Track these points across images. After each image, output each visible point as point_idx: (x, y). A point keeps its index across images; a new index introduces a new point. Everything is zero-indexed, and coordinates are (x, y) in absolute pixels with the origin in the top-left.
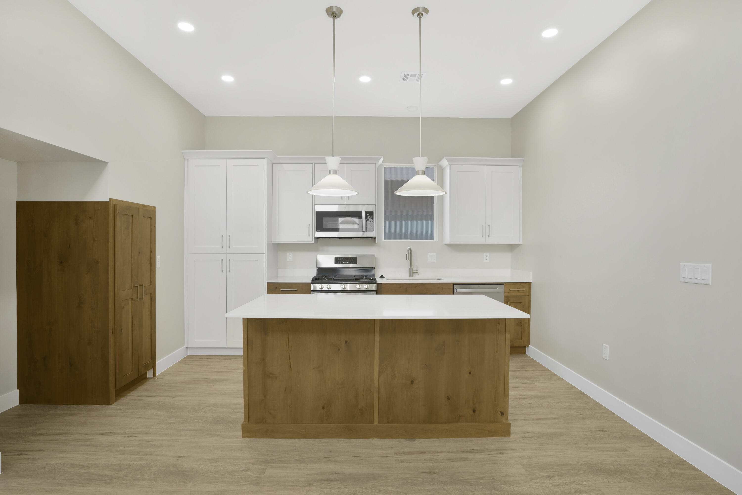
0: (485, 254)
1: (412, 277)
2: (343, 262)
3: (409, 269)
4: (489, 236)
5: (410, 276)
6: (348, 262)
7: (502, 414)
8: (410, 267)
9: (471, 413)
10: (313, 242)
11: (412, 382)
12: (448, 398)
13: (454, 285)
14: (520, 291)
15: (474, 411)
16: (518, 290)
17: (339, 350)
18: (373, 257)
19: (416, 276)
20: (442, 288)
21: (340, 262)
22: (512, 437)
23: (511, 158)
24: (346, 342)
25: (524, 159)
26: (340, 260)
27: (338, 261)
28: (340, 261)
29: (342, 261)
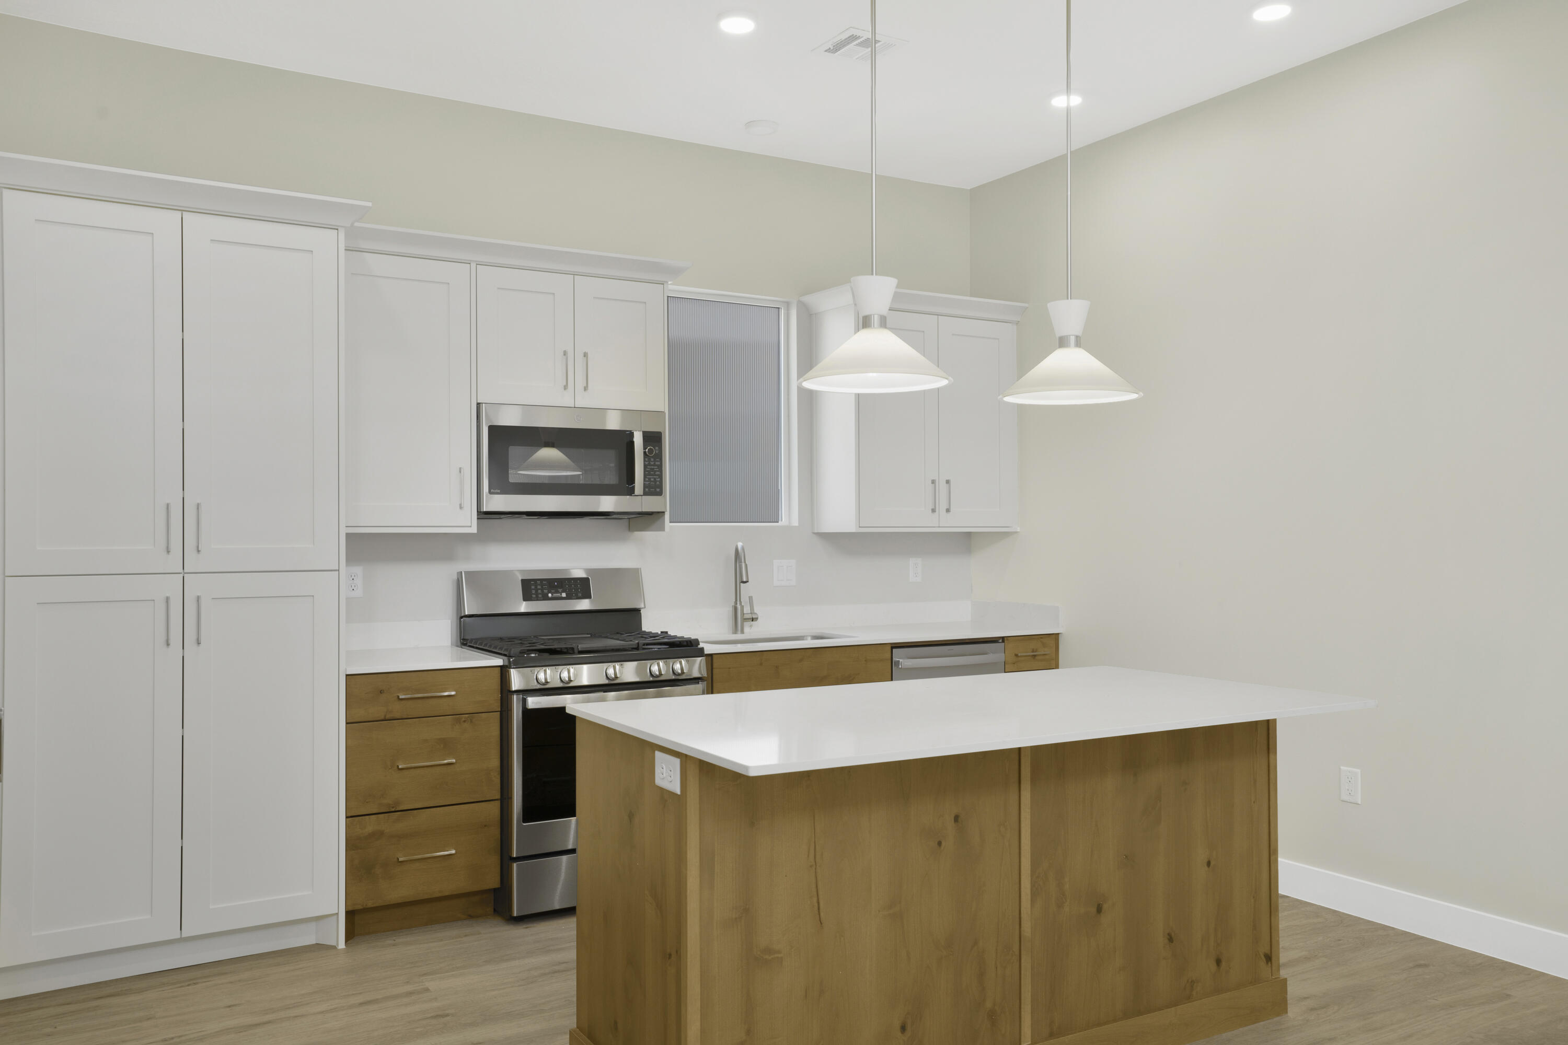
0: (912, 561)
1: (742, 632)
2: (550, 595)
3: (731, 609)
4: (948, 510)
5: (735, 631)
6: (564, 595)
7: (1269, 958)
8: (736, 604)
9: (1213, 967)
10: (474, 530)
11: (1099, 910)
12: (1171, 939)
13: (894, 650)
14: (1037, 658)
15: (1218, 962)
16: (1035, 656)
17: (940, 843)
18: (631, 577)
19: (751, 631)
20: (865, 661)
21: (540, 596)
22: (1294, 1011)
23: (971, 296)
24: (956, 818)
25: (1026, 305)
26: (539, 587)
27: (534, 592)
28: (540, 591)
29: (546, 591)
